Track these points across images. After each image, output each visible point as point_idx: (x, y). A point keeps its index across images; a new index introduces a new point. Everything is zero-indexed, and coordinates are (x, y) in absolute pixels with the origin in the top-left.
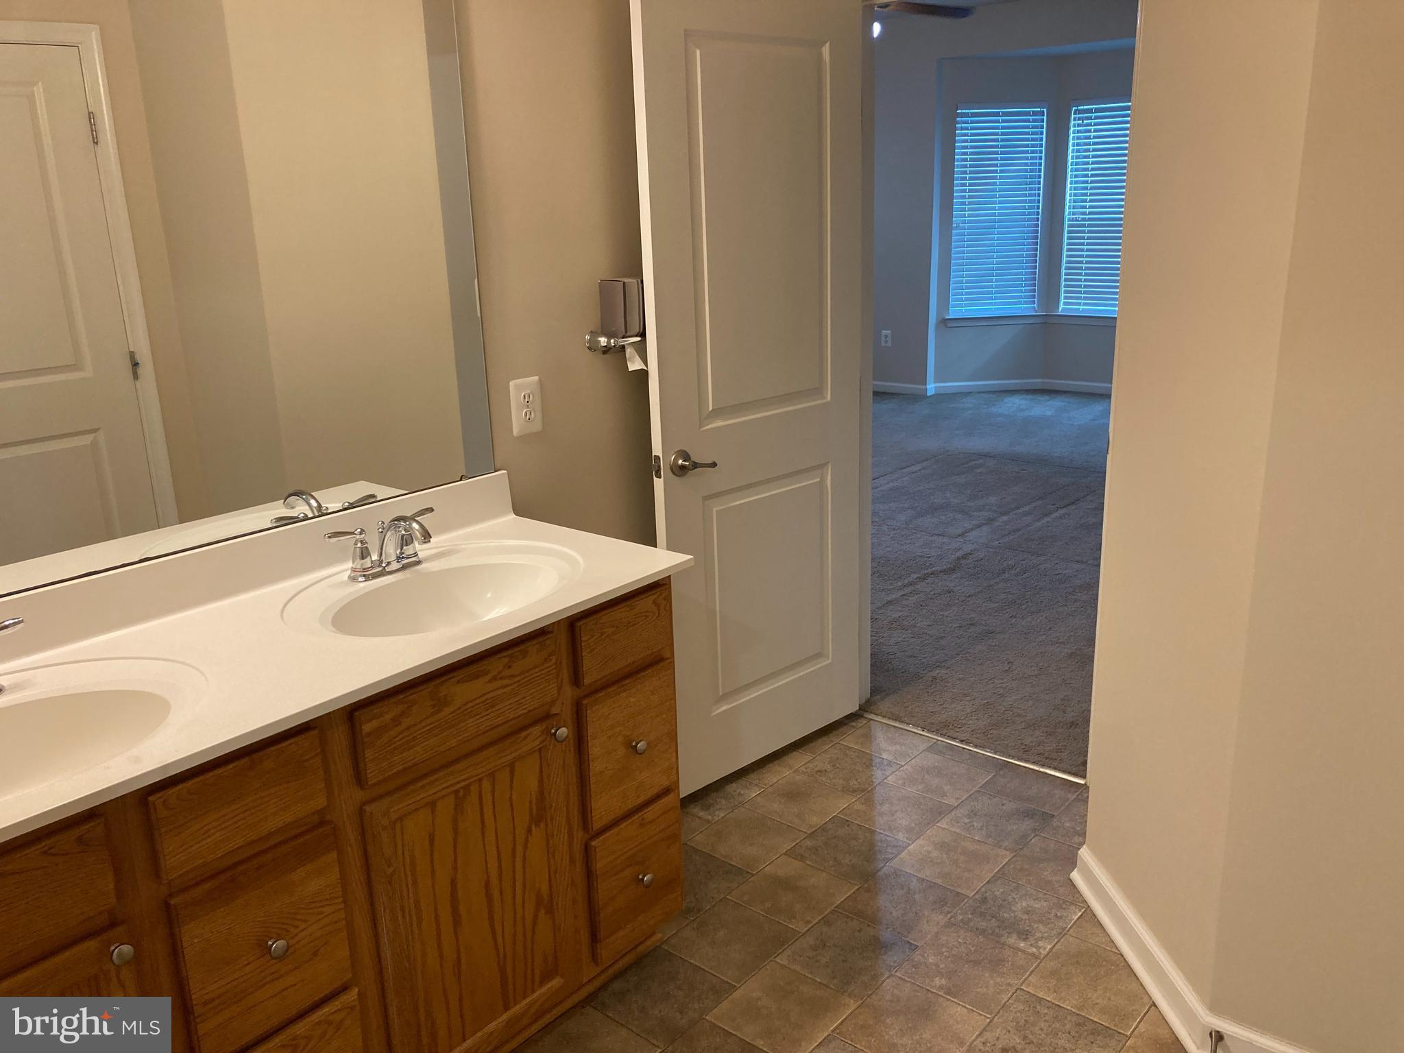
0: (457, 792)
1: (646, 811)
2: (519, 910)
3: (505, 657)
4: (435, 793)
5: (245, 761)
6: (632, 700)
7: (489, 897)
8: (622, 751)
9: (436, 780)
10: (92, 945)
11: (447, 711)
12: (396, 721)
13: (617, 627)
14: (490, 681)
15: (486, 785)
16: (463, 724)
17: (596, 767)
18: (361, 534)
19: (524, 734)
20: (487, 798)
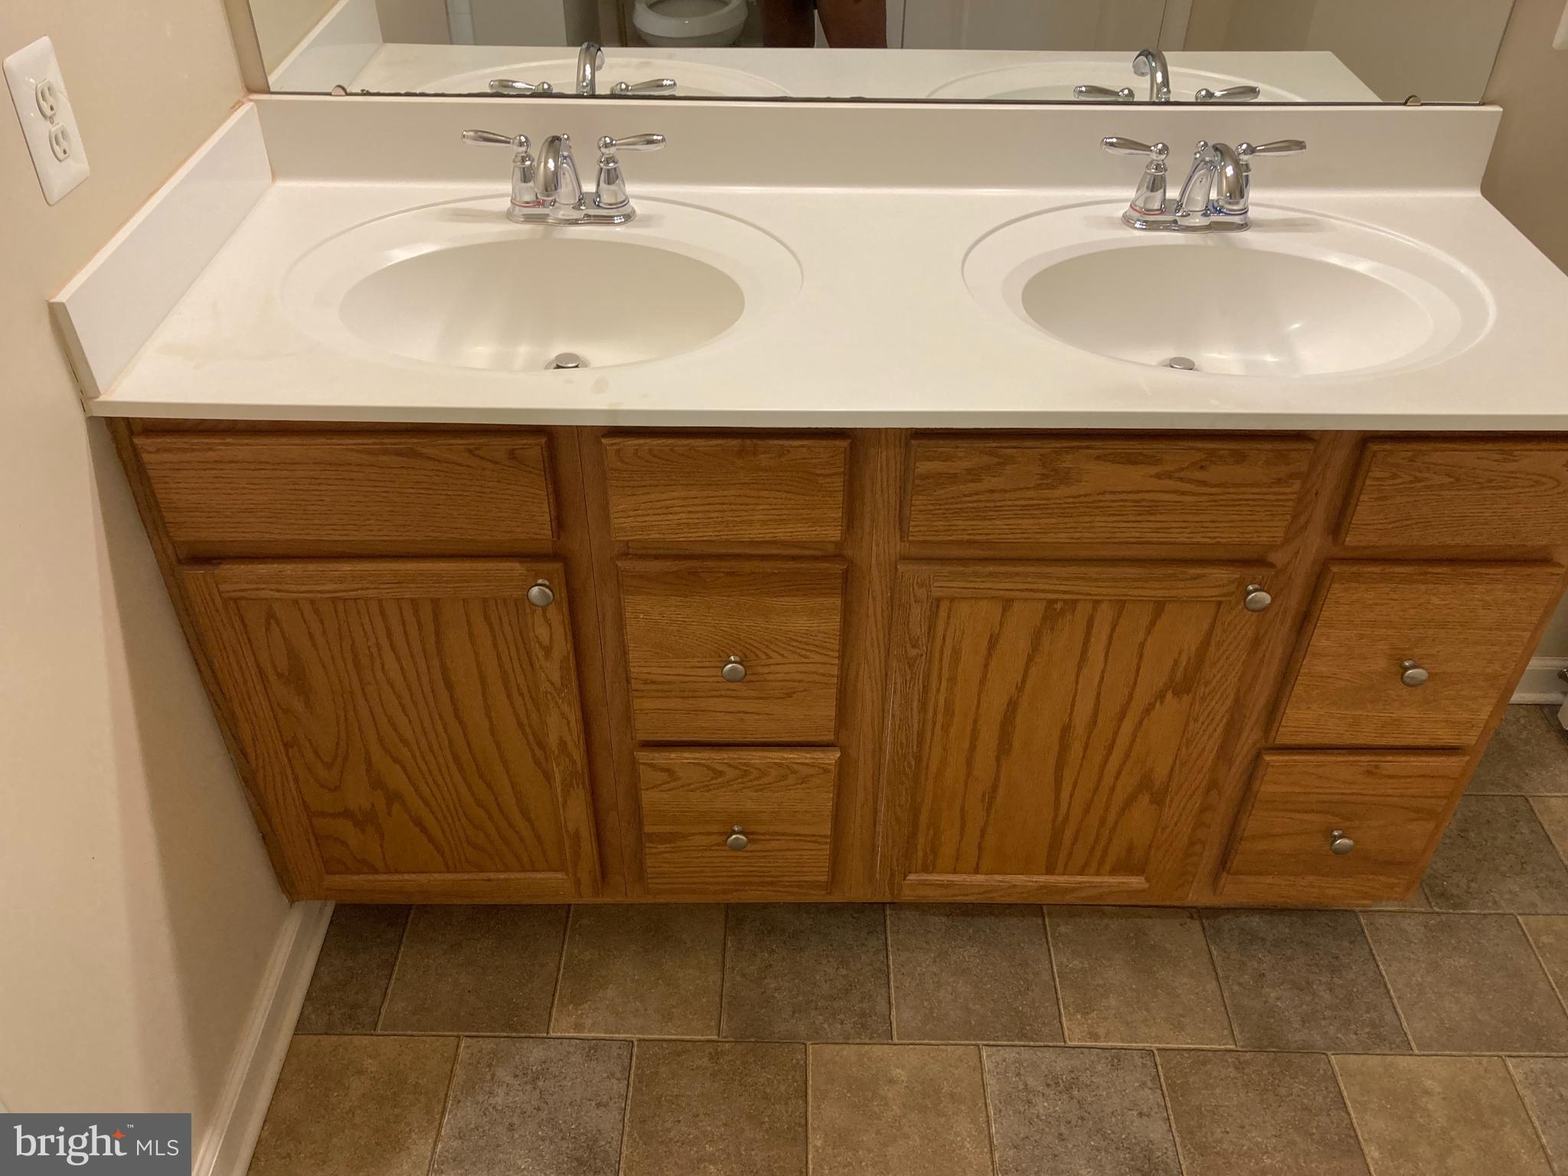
0: (1051, 602)
1: (1390, 758)
2: (1109, 779)
3: (1197, 449)
4: (1012, 590)
5: (734, 443)
6: (1435, 600)
7: (1064, 747)
8: (1381, 664)
9: (1018, 574)
10: (517, 567)
11: (1063, 491)
12: (974, 475)
13: (1458, 480)
14: (1158, 476)
15: (1106, 612)
16: (1088, 519)
17: (1313, 666)
18: (1160, 152)
19: (1194, 571)
20: (1101, 632)
